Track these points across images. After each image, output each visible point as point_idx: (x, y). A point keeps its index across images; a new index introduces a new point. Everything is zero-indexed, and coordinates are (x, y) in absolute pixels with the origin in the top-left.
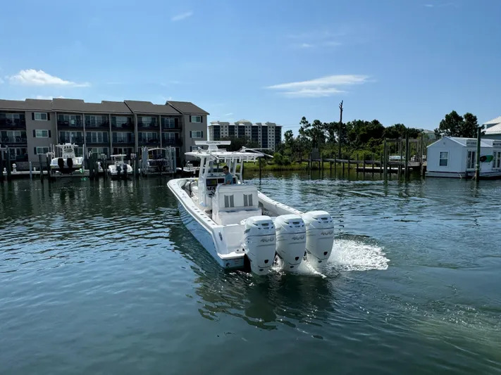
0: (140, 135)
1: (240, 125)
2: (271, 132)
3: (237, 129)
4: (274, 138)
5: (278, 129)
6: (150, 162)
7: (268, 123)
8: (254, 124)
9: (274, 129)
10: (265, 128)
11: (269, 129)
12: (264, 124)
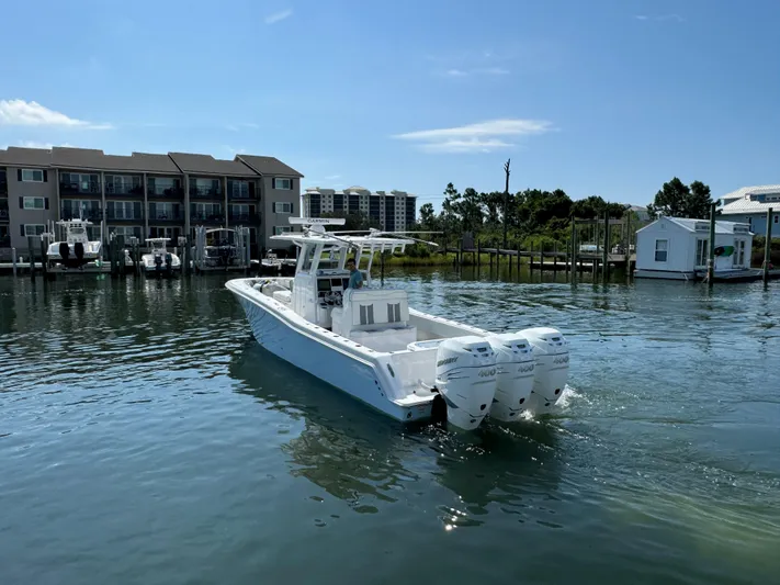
0: (193, 207)
1: (352, 193)
2: (400, 206)
3: (347, 200)
4: (404, 215)
5: (411, 202)
6: (209, 250)
7: (395, 192)
8: (373, 193)
9: (404, 202)
10: (390, 200)
11: (396, 201)
12: (388, 194)
